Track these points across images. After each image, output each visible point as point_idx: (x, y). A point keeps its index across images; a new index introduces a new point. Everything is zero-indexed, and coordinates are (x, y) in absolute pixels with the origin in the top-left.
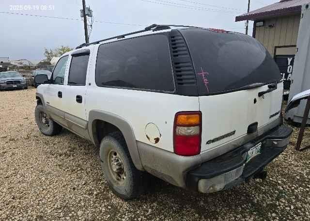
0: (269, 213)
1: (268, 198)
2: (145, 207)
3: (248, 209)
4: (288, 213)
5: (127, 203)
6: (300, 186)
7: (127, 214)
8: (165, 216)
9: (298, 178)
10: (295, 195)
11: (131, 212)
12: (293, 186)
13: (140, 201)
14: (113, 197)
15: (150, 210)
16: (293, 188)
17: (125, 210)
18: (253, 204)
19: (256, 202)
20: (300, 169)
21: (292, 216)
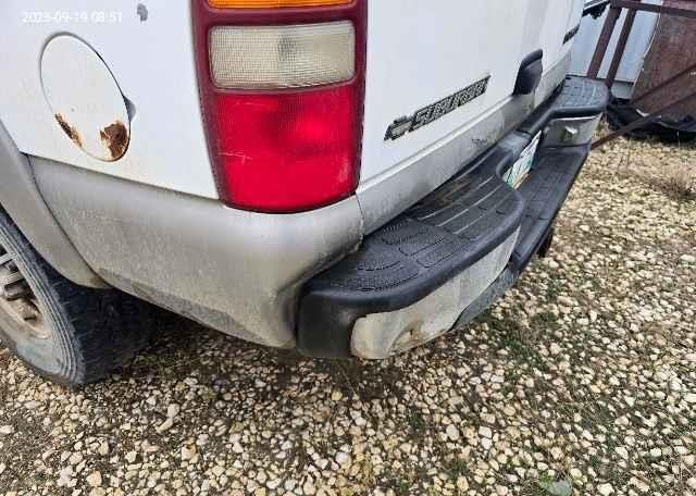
0: (542, 346)
1: (529, 298)
2: (151, 401)
3: (484, 342)
4: (588, 336)
5: (80, 397)
6: (595, 250)
7: (78, 446)
8: (230, 423)
9: (586, 228)
10: (590, 279)
11: (96, 432)
12: (578, 254)
13: (132, 381)
14: (23, 385)
15: (172, 410)
16: (580, 259)
17: (71, 427)
18: (494, 324)
19: (500, 317)
20: (583, 205)
21: (598, 342)
